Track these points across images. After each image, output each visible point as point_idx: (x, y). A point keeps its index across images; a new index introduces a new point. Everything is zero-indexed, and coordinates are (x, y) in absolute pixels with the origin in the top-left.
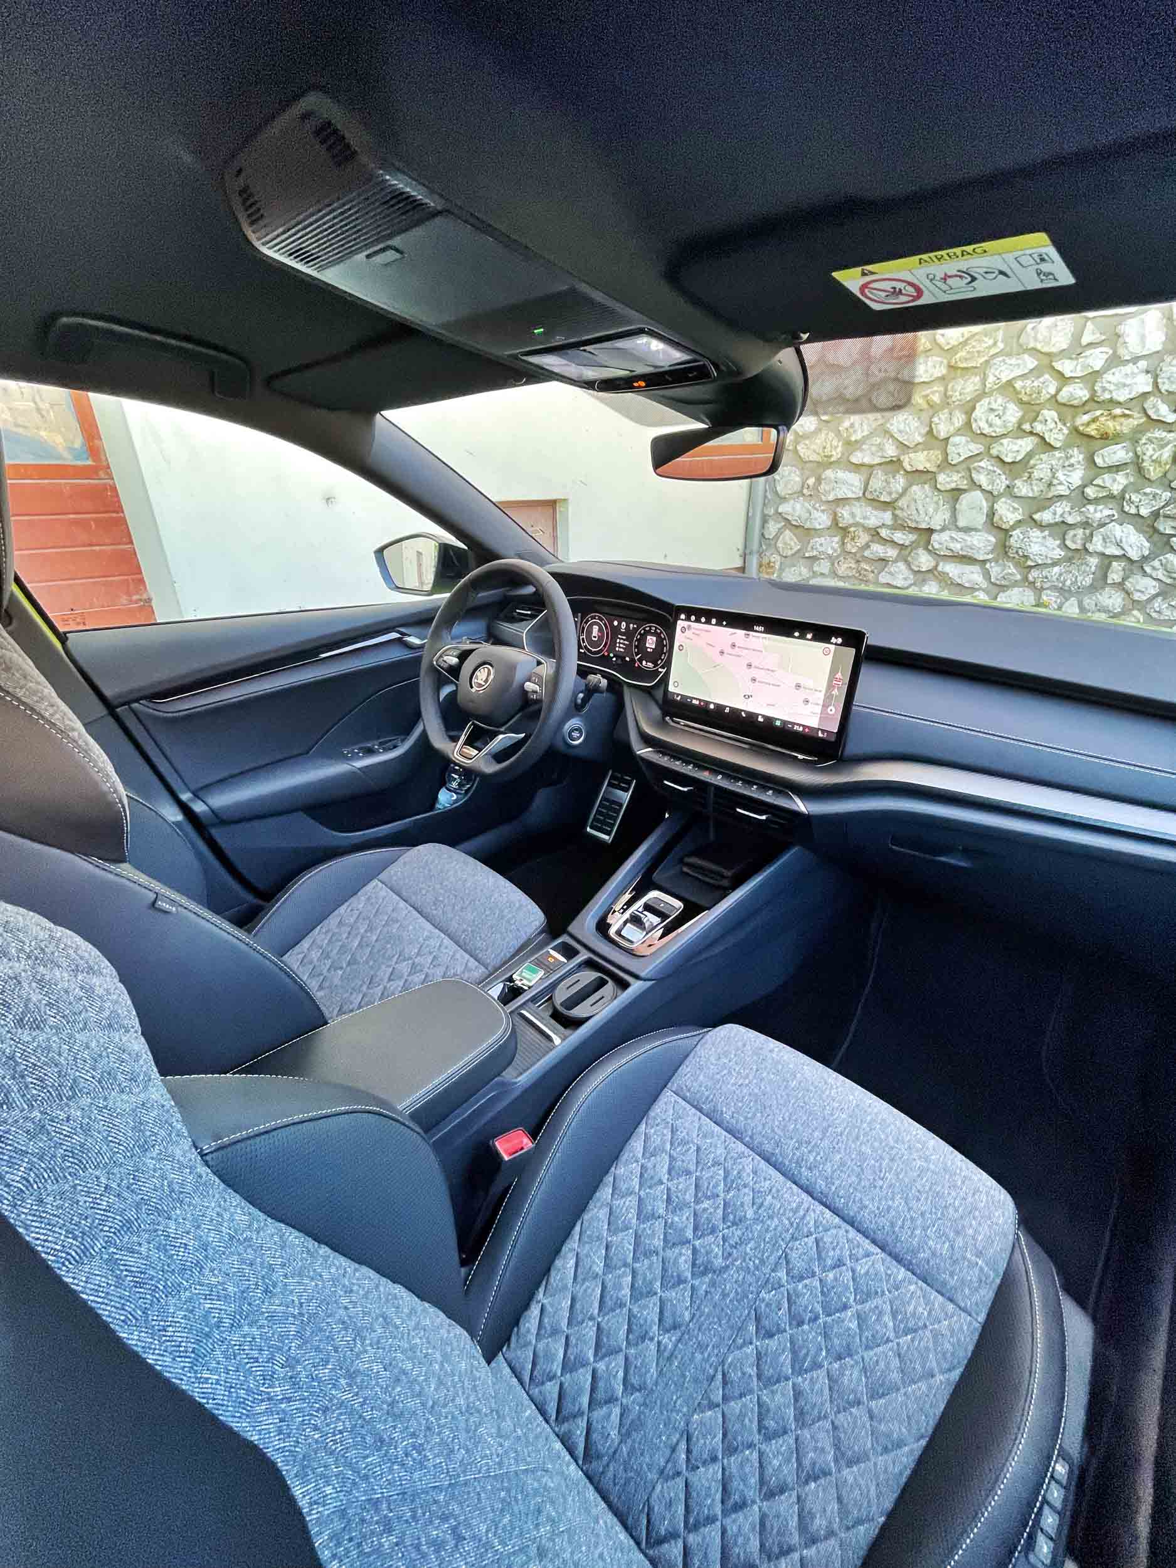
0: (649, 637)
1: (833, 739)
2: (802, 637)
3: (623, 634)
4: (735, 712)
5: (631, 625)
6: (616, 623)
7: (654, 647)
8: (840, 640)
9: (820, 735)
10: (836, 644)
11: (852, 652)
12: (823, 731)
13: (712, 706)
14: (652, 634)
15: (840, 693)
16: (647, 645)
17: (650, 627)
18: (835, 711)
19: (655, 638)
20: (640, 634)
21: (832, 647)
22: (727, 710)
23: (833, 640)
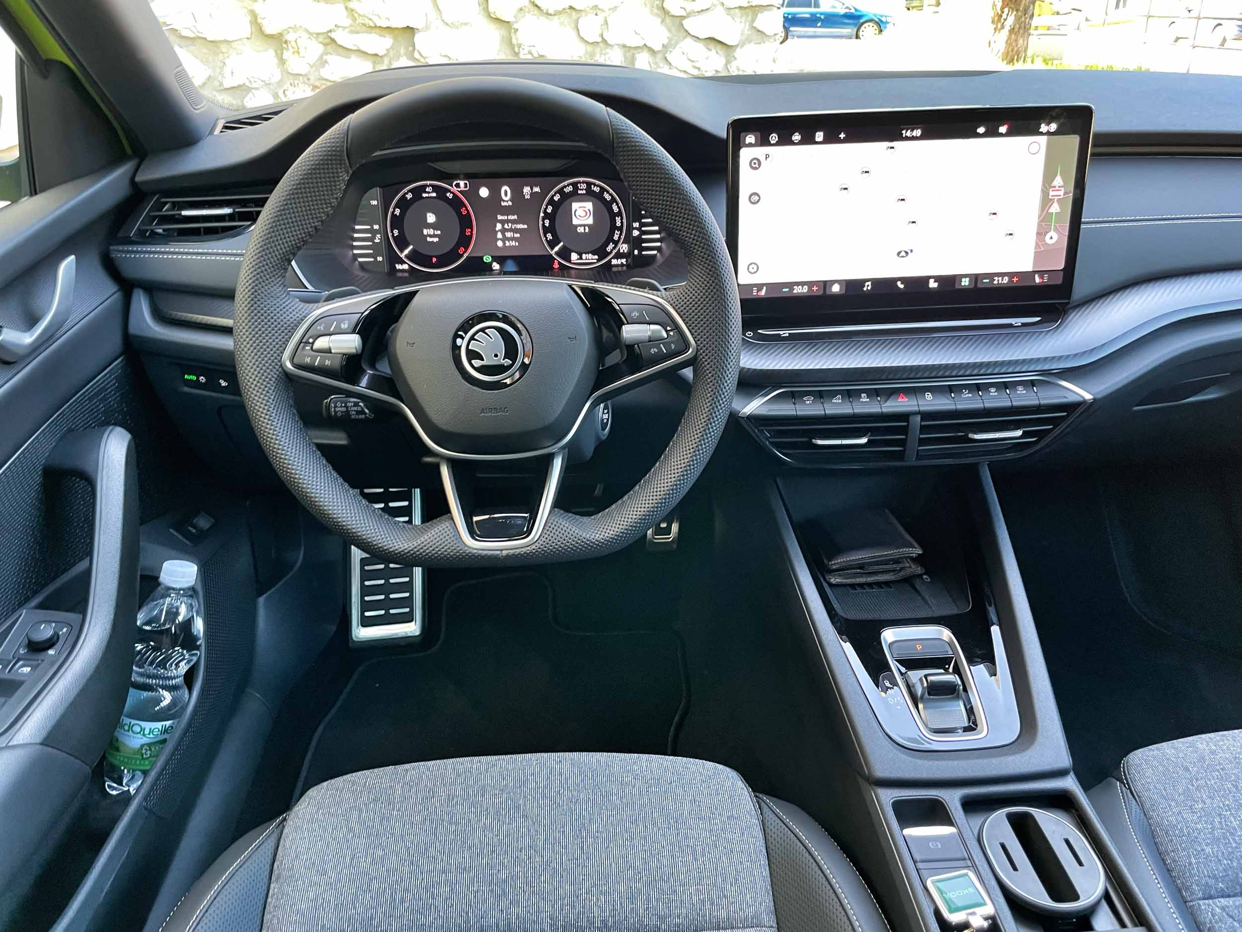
0: (575, 206)
1: (1059, 281)
2: (992, 133)
3: (507, 211)
4: (884, 285)
5: (527, 190)
6: (484, 192)
7: (590, 221)
8: (1053, 127)
9: (1037, 280)
10: (1049, 133)
11: (1073, 141)
12: (1041, 273)
13: (836, 288)
14: (582, 198)
15: (1061, 209)
16: (575, 221)
17: (575, 185)
18: (1057, 238)
19: (589, 205)
20: (551, 202)
21: (1043, 140)
22: (868, 286)
23: (1044, 128)
